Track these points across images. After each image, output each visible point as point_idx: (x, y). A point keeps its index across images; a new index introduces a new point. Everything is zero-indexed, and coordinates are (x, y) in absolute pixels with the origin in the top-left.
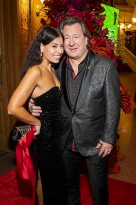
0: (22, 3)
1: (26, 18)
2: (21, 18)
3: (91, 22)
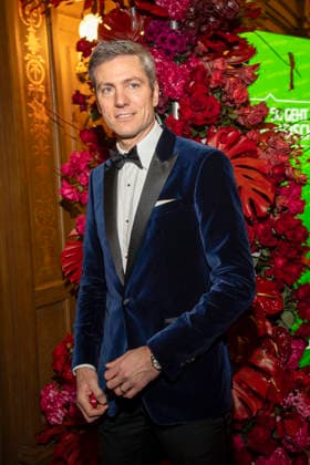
0: (26, 50)
1: (42, 89)
2: (26, 91)
3: (213, 90)
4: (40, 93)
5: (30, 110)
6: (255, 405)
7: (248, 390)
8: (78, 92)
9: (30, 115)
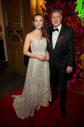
2: (32, 8)
4: (35, 9)
8: (43, 8)
9: (33, 13)
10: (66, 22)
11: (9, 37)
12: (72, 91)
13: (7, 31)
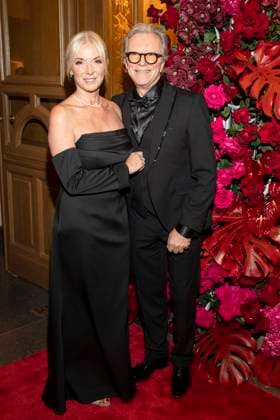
2: (114, 5)
3: (266, 8)
4: (125, 8)
5: (115, 21)
6: (267, 269)
7: (263, 257)
8: (152, 6)
9: (115, 26)
10: (238, 72)
11: (12, 122)
12: (266, 388)
13: (6, 97)
